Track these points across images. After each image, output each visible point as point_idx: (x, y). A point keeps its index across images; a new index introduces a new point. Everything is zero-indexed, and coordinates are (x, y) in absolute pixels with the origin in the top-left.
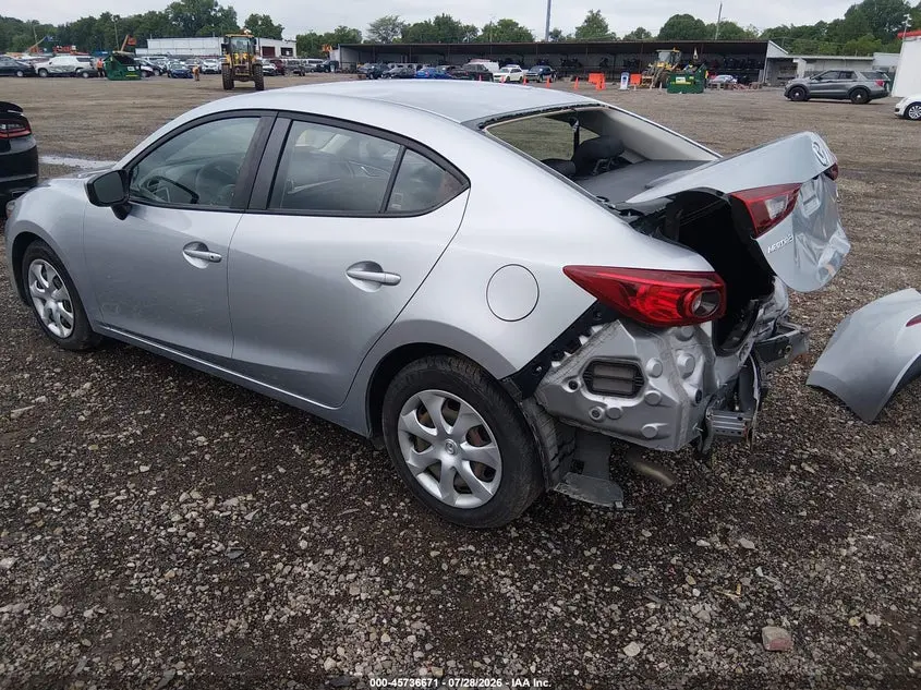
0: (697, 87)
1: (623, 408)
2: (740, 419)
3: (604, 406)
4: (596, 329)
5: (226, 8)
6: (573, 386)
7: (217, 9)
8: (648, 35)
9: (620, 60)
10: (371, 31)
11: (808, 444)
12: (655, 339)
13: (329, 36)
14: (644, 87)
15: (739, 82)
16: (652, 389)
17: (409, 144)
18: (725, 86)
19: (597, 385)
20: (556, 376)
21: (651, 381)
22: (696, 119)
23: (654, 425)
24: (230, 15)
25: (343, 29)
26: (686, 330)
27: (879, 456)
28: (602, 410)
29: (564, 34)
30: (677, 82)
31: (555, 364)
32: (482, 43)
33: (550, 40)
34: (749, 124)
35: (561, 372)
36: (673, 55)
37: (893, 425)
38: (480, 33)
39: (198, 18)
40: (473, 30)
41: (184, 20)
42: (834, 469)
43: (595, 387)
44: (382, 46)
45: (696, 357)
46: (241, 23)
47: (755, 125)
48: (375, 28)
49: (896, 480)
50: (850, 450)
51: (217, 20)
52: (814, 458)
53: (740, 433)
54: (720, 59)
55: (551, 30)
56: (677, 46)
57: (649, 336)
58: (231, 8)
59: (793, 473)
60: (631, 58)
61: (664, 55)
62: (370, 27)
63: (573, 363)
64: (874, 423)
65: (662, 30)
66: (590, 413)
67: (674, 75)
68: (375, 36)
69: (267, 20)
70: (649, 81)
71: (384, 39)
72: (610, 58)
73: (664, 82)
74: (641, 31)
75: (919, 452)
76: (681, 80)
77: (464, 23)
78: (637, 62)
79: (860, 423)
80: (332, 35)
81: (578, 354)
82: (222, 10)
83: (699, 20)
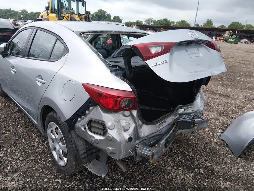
0: (236, 42)
1: (100, 139)
2: (150, 150)
3: (94, 137)
4: (91, 108)
5: (108, 14)
6: (85, 128)
7: (106, 14)
8: (225, 27)
9: (215, 33)
10: (146, 22)
11: (208, 162)
12: (113, 115)
13: (134, 22)
14: (220, 41)
15: (250, 42)
16: (109, 134)
17: (58, 38)
18: (245, 43)
19: (92, 129)
20: (79, 124)
21: (109, 131)
22: (232, 50)
23: (110, 148)
24: (109, 16)
25: (138, 21)
26: (127, 113)
27: (234, 170)
28: (93, 139)
29: (200, 25)
30: (230, 40)
31: (79, 119)
32: (175, 26)
33: (195, 26)
34: (248, 53)
35: (81, 123)
36: (230, 33)
37: (247, 159)
38: (175, 24)
39: (101, 16)
40: (174, 23)
41: (98, 16)
42: (213, 173)
43: (92, 130)
44: (147, 26)
45: (131, 124)
46: (112, 18)
47: (249, 54)
48: (147, 21)
49: (236, 182)
50: (223, 167)
51: (106, 17)
52: (207, 168)
53: (149, 156)
54: (245, 35)
55: (196, 24)
56: (232, 30)
57: (111, 113)
58: (110, 14)
59: (196, 172)
60: (218, 33)
61: (227, 32)
62: (145, 21)
63: (85, 120)
64: (239, 157)
65: (229, 26)
66: (90, 139)
67: (229, 38)
68: (146, 23)
69: (118, 18)
70: (222, 39)
71: (149, 24)
72: (212, 32)
73: (226, 40)
74: (223, 26)
75: (252, 172)
76: (231, 40)
77: (171, 21)
78: (220, 34)
79: (233, 156)
80: (135, 22)
81: (86, 116)
82: (107, 14)
83: (241, 24)
